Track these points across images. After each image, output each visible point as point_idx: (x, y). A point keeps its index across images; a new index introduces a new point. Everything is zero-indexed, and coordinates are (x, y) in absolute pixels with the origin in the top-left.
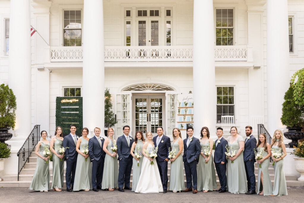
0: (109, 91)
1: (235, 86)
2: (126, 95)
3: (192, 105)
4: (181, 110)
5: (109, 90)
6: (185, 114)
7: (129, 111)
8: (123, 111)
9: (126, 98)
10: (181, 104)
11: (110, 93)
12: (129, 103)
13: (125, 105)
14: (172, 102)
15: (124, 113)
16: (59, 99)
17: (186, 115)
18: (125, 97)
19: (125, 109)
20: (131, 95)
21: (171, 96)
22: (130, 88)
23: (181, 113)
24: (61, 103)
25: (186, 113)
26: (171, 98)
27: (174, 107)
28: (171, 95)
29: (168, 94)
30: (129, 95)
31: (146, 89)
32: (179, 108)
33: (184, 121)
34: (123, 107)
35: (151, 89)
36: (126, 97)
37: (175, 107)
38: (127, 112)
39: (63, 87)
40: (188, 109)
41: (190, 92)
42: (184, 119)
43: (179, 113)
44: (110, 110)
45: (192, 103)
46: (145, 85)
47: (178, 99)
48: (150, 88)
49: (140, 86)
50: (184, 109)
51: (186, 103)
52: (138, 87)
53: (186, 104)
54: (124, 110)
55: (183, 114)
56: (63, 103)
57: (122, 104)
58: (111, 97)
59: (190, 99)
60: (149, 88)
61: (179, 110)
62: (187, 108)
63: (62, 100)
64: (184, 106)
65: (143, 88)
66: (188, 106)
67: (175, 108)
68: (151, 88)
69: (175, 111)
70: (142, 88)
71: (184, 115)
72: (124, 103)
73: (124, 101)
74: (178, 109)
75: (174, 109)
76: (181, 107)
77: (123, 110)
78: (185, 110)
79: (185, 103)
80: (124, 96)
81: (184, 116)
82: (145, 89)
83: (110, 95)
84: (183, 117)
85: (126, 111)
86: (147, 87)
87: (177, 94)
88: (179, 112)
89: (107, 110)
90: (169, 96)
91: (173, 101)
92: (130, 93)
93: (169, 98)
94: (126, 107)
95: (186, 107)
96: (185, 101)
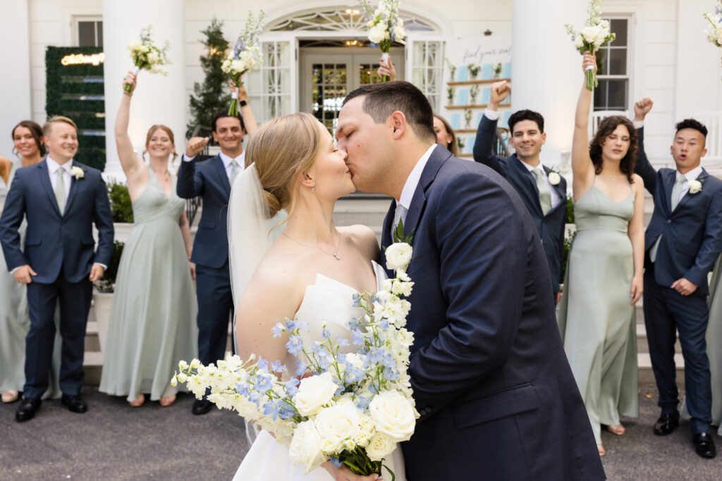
0: (223, 30)
1: (630, 14)
2: (279, 46)
3: (494, 73)
4: (458, 90)
5: (221, 25)
6: (469, 103)
7: (289, 97)
8: (270, 98)
9: (279, 55)
10: (457, 73)
11: (226, 37)
12: (288, 71)
13: (273, 78)
14: (427, 67)
15: (272, 102)
16: (54, 55)
17: (473, 107)
18: (275, 52)
19: (277, 90)
20: (294, 46)
21: (424, 50)
22: (292, 22)
23: (456, 102)
24: (62, 65)
25: (473, 100)
26: (424, 56)
27: (434, 83)
28: (424, 46)
29: (415, 43)
30: (288, 43)
31: (345, 26)
32: (450, 84)
33: (468, 128)
34: (270, 83)
35: (359, 25)
36: (279, 50)
37: (436, 85)
38: (282, 99)
39: (75, 16)
40: (482, 87)
41: (488, 33)
42: (468, 120)
43: (451, 102)
44: (224, 90)
45: (495, 67)
46: (340, 14)
47: (446, 57)
48: (357, 24)
49: (323, 16)
50: (468, 88)
51: (473, 68)
52: (319, 19)
53: (475, 73)
54: (272, 95)
55: (464, 104)
56: (70, 66)
57: (264, 76)
58: (227, 48)
59: (489, 53)
60: (352, 23)
61: (450, 91)
62: (478, 83)
63: (63, 57)
64: (469, 78)
65: (335, 23)
66: (480, 77)
67: (436, 90)
68: (358, 22)
69: (436, 98)
70: (329, 22)
71: (465, 108)
72: (273, 72)
73: (273, 65)
74: (449, 87)
75: (434, 92)
76: (457, 79)
77: (270, 92)
78: (471, 91)
79: (470, 67)
80: (273, 48)
81: (466, 112)
82: (339, 24)
83: (227, 43)
84: (462, 113)
85: (279, 98)
86: (347, 17)
87: (444, 43)
88: (451, 97)
89: (214, 92)
90: (417, 47)
91: (430, 63)
92: (292, 38)
93: (419, 54)
94: (279, 83)
95: (473, 80)
96: (469, 61)
